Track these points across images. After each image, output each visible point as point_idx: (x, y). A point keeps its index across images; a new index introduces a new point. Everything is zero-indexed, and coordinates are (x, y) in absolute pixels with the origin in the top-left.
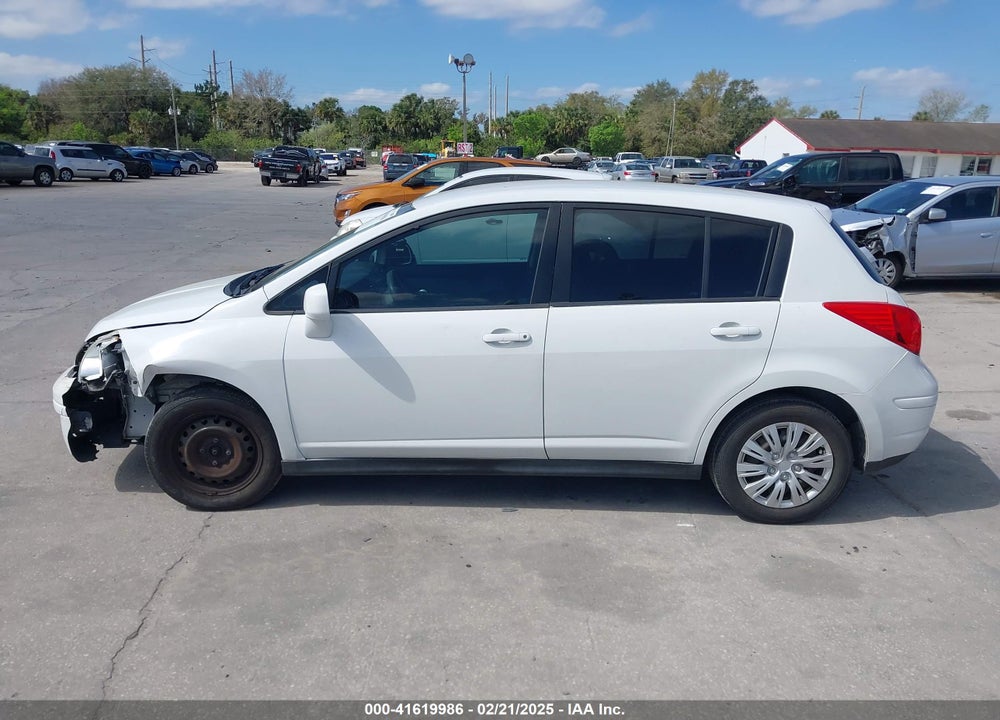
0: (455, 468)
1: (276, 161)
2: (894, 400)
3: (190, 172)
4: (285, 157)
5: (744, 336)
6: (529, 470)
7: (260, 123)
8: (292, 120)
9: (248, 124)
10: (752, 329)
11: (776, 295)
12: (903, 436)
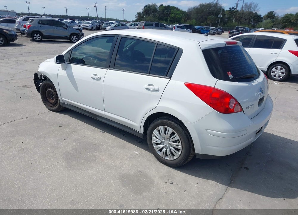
0: (88, 114)
1: (234, 31)
2: (206, 130)
3: (213, 34)
4: (238, 30)
5: (154, 90)
6: (104, 121)
7: (246, 20)
8: (256, 19)
9: (242, 20)
10: (156, 88)
11: (170, 77)
12: (210, 147)
